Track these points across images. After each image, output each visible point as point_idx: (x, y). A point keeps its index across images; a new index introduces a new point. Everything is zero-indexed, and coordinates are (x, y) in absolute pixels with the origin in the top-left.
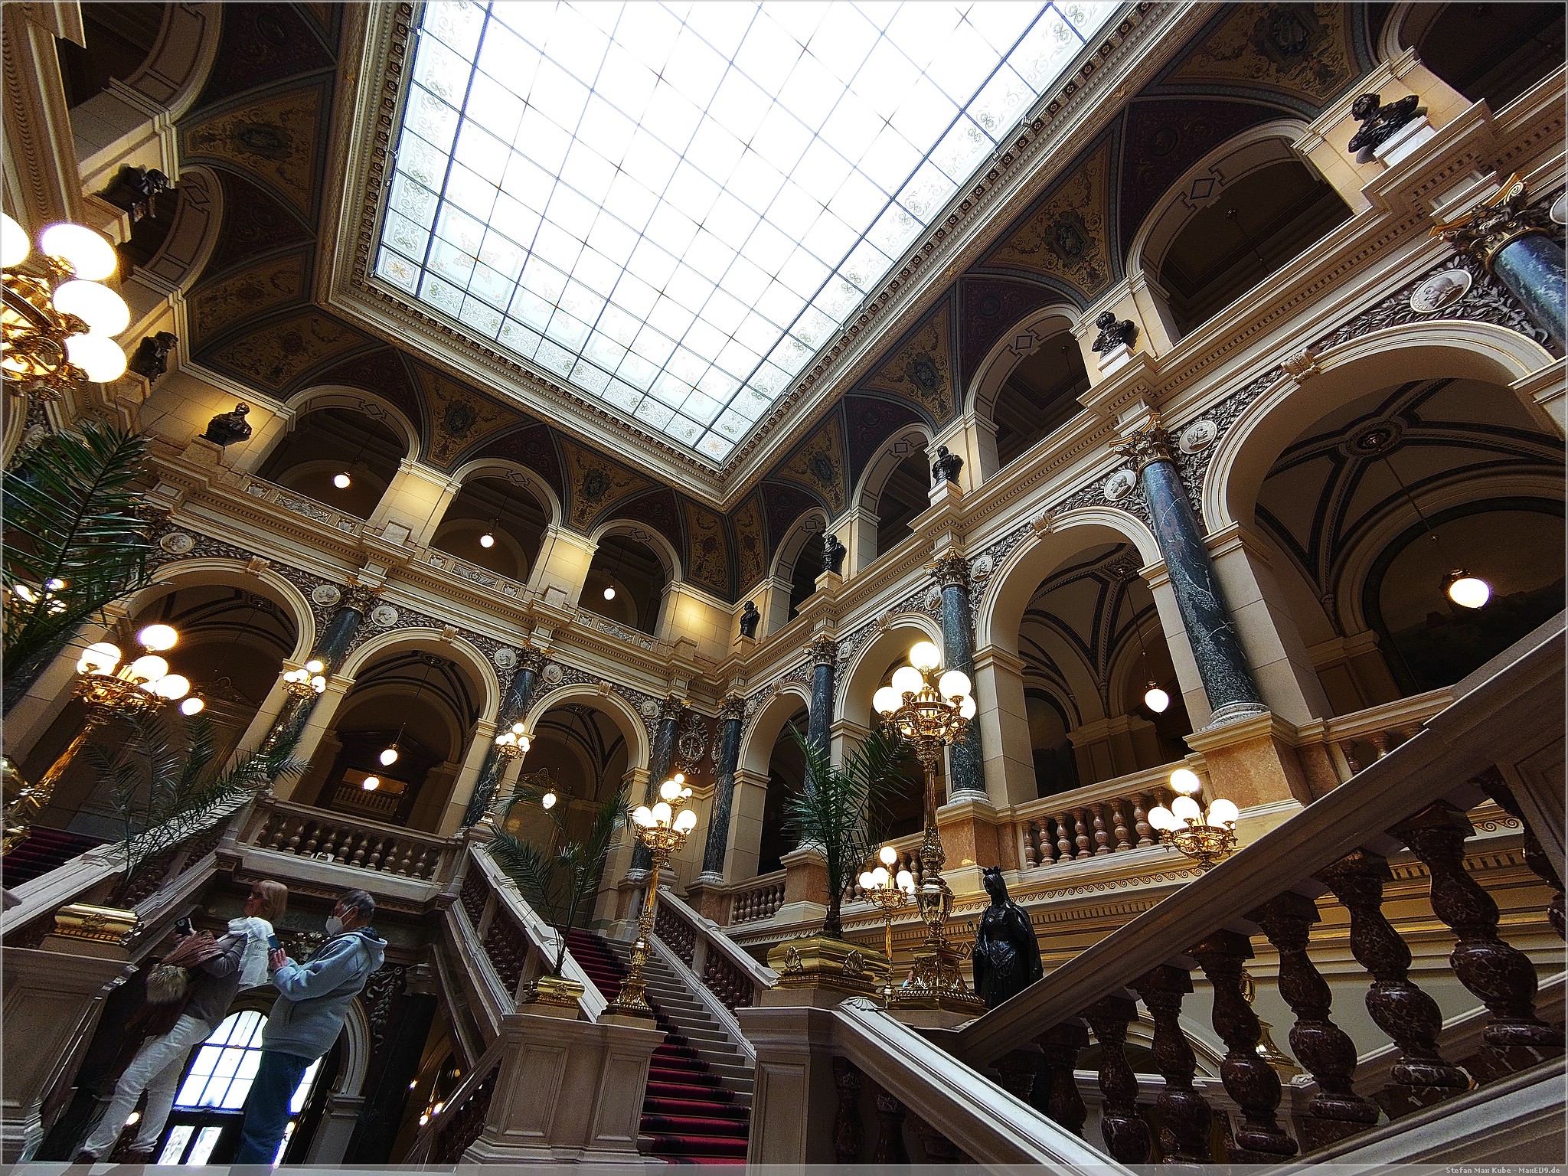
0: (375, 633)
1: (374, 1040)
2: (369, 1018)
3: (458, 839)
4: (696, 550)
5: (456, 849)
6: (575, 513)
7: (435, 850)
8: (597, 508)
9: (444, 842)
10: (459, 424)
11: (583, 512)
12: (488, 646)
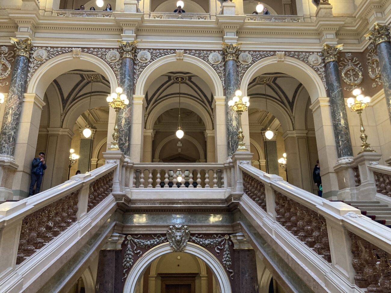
0: (143, 67)
1: (229, 273)
2: (221, 262)
3: (230, 163)
5: (231, 167)
7: (220, 171)
9: (223, 166)
12: (203, 54)
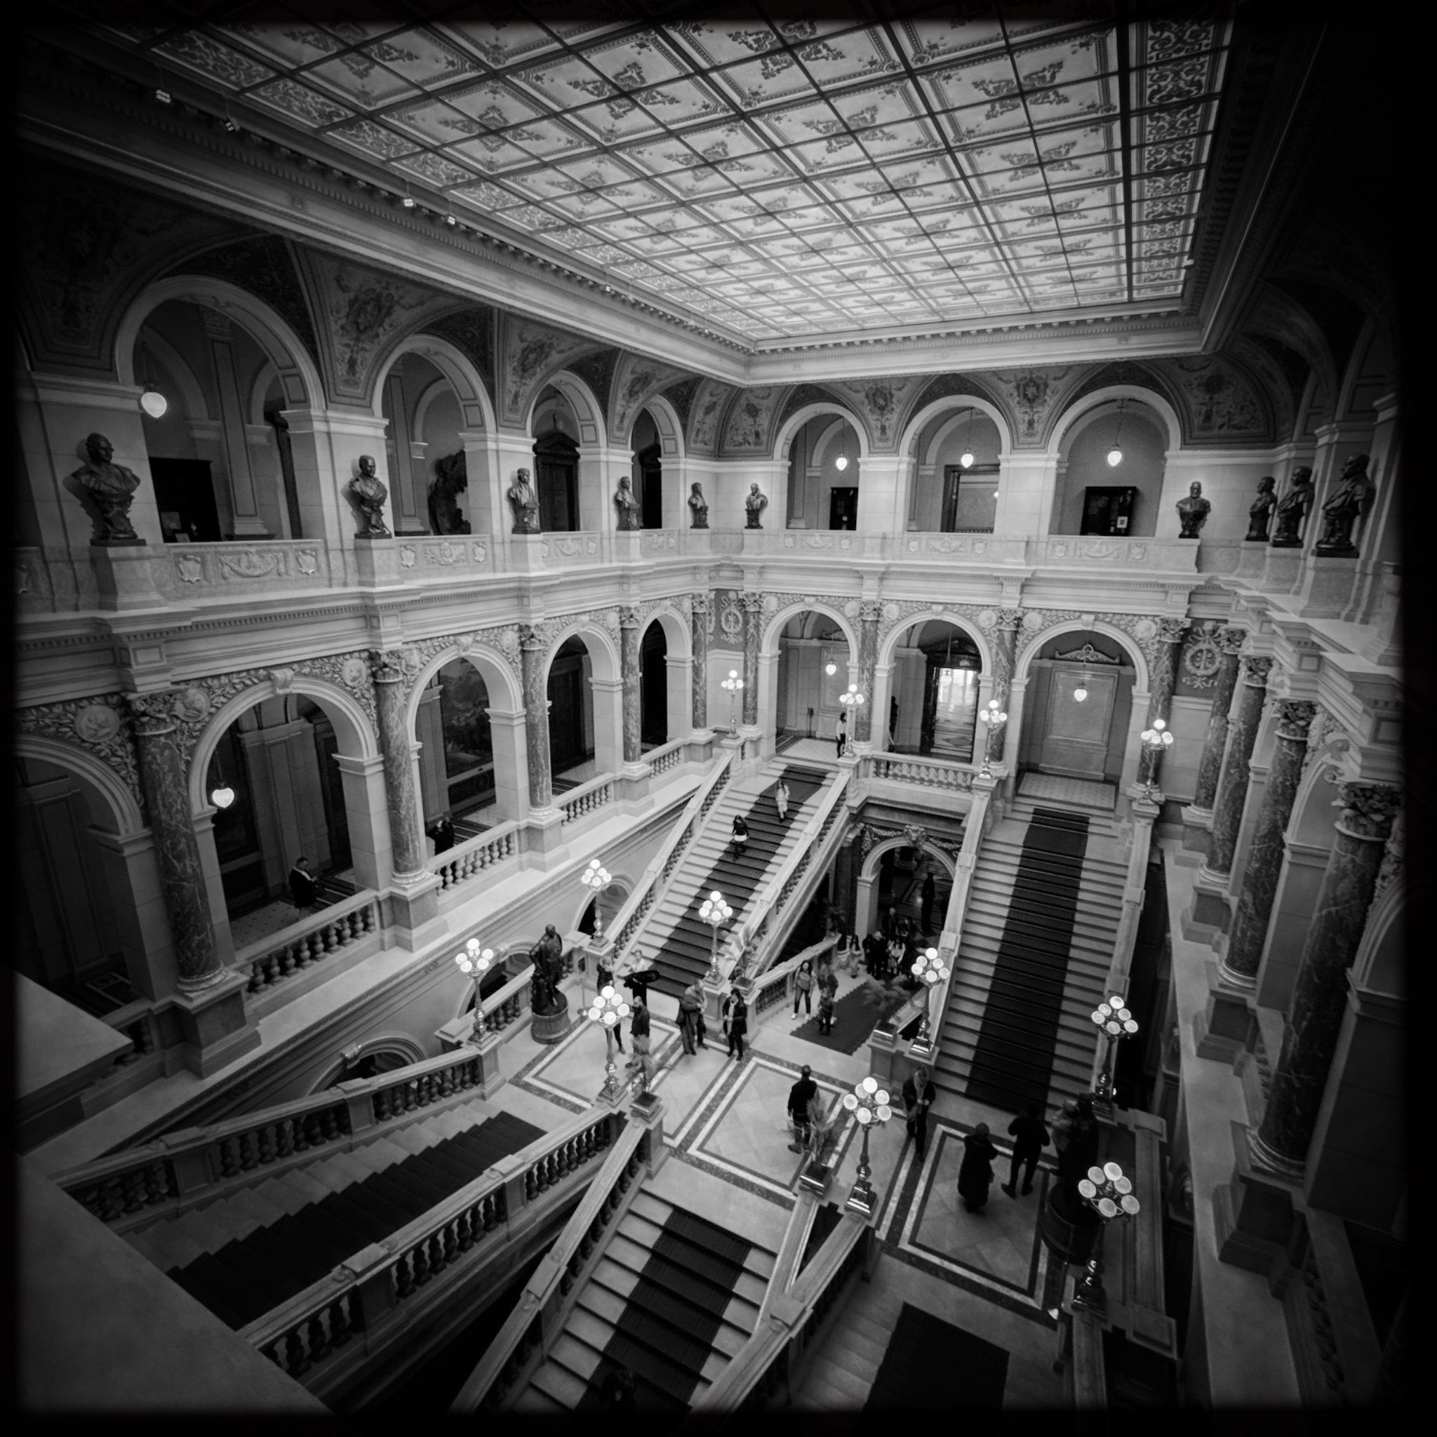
4: (1196, 399)
6: (1023, 428)
8: (1044, 412)
10: (882, 402)
11: (1031, 424)
